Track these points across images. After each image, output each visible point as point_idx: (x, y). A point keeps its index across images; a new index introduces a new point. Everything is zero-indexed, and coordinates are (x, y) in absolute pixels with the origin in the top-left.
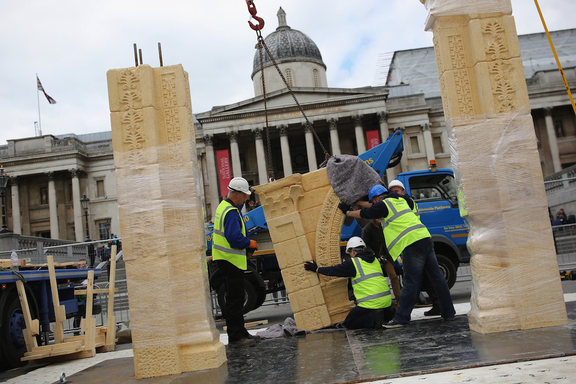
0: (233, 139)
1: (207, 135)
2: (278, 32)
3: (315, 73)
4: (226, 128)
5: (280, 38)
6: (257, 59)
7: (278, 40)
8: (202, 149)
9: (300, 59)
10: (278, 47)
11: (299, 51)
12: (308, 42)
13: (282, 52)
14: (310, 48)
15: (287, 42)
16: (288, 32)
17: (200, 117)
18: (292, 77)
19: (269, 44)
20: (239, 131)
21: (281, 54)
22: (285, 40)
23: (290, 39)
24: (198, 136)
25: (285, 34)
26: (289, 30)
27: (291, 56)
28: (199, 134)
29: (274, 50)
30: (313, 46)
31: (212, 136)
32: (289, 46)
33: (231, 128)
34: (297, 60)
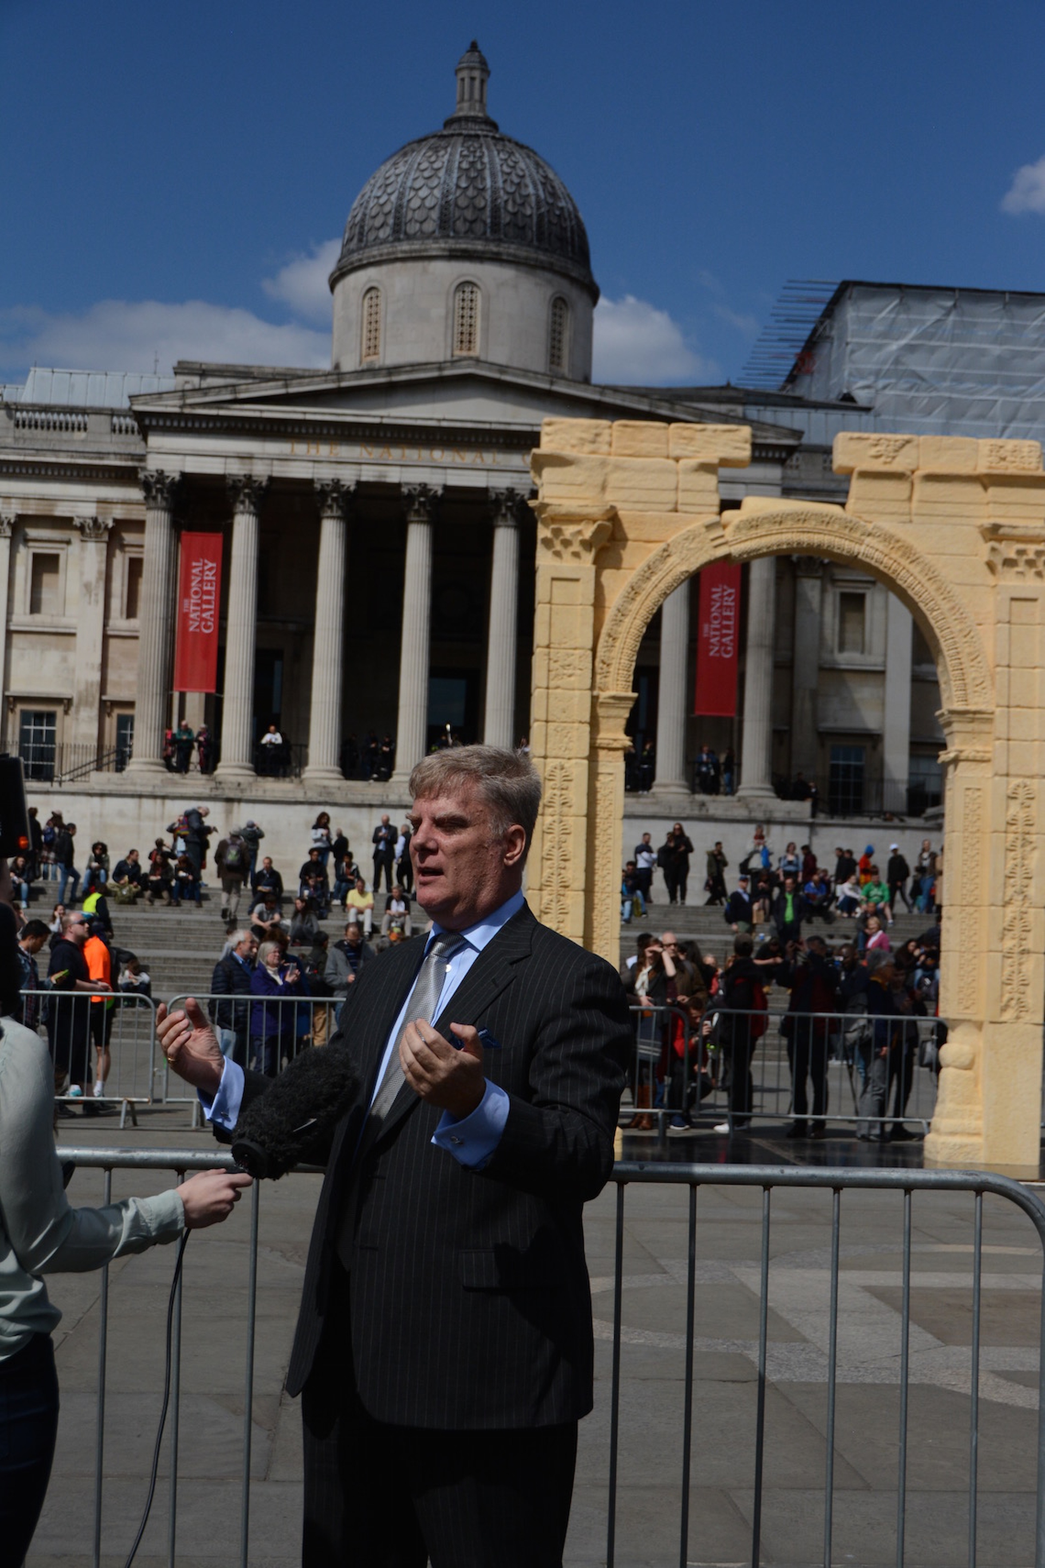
0: (247, 502)
1: (161, 473)
2: (455, 138)
3: (557, 311)
4: (229, 460)
5: (456, 164)
6: (363, 220)
7: (449, 172)
8: (117, 503)
9: (515, 256)
10: (445, 195)
11: (516, 225)
12: (554, 194)
13: (459, 218)
14: (555, 221)
15: (481, 187)
16: (488, 148)
17: (146, 404)
18: (478, 313)
19: (415, 179)
20: (271, 479)
21: (454, 222)
22: (473, 174)
23: (493, 175)
24: (112, 456)
25: (478, 154)
26: (493, 138)
27: (487, 240)
28: (117, 450)
29: (429, 203)
30: (566, 214)
31: (177, 476)
32: (484, 198)
33: (247, 461)
34: (505, 257)
